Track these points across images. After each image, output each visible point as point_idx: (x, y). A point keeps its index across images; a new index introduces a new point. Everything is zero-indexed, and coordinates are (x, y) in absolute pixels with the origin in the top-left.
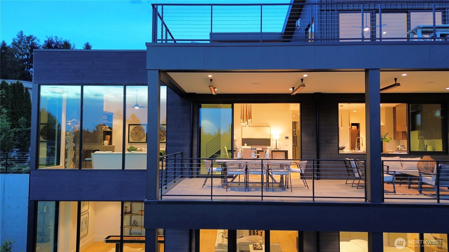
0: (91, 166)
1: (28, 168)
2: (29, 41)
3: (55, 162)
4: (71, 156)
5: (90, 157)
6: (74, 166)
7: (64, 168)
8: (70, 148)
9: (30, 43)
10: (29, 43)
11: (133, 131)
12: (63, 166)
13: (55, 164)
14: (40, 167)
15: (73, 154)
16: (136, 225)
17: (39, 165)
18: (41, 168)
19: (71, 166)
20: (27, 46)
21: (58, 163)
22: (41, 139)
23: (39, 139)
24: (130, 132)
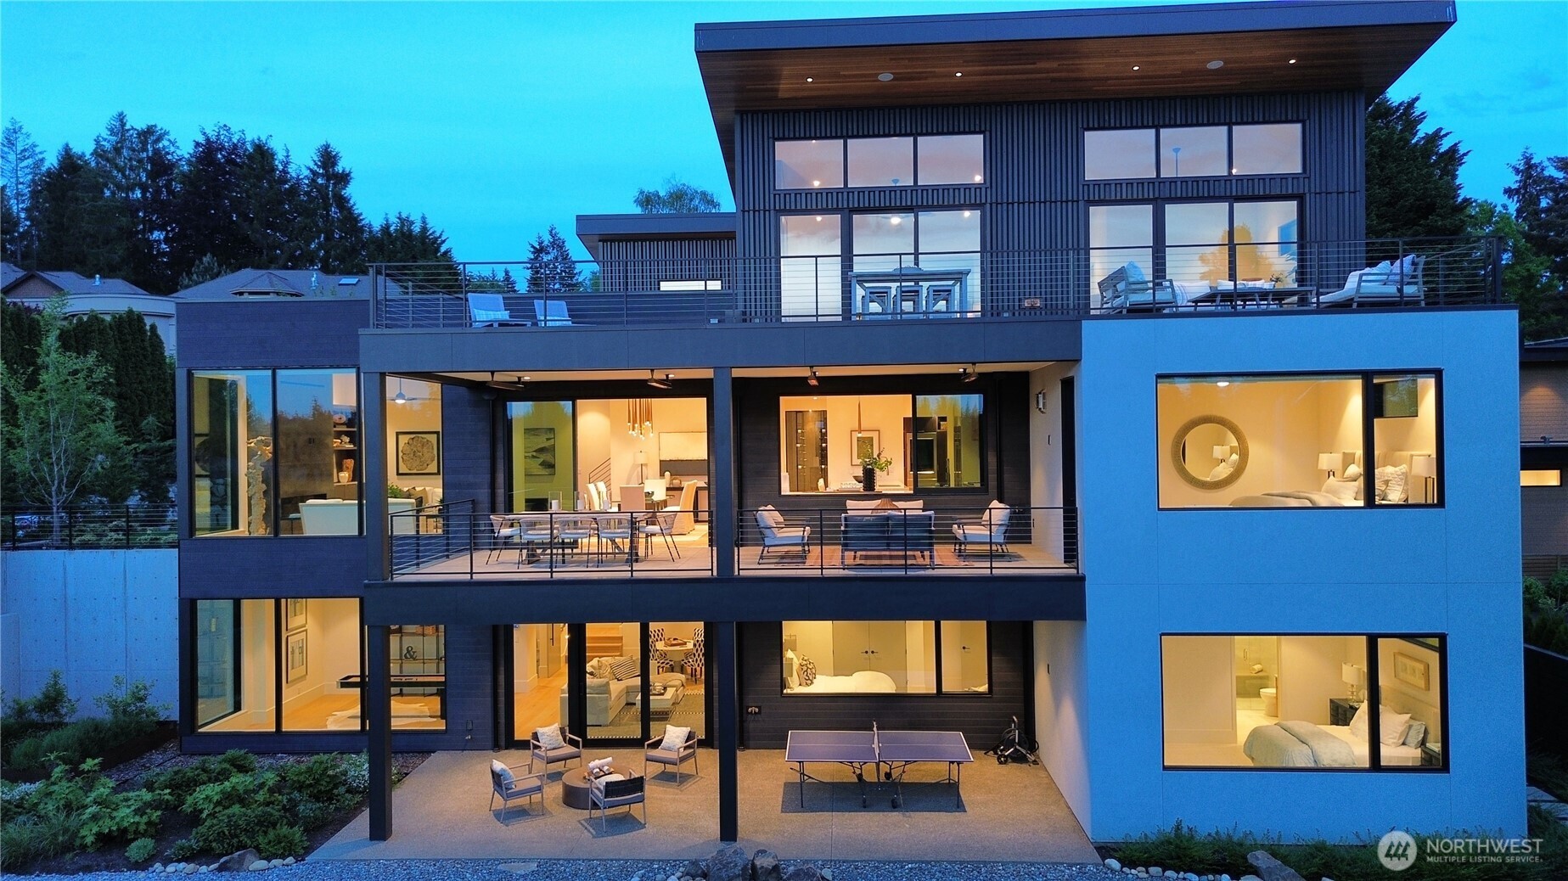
0: (300, 529)
1: (173, 537)
2: (144, 143)
3: (229, 522)
4: (260, 509)
5: (298, 511)
6: (266, 529)
7: (247, 534)
8: (257, 494)
9: (150, 149)
10: (147, 151)
11: (407, 448)
12: (244, 531)
13: (230, 527)
14: (197, 533)
15: (262, 507)
16: (412, 657)
17: (196, 530)
18: (199, 535)
19: (261, 531)
20: (140, 161)
21: (235, 526)
22: (198, 470)
23: (194, 469)
24: (400, 449)
